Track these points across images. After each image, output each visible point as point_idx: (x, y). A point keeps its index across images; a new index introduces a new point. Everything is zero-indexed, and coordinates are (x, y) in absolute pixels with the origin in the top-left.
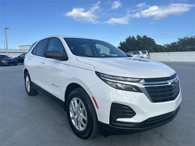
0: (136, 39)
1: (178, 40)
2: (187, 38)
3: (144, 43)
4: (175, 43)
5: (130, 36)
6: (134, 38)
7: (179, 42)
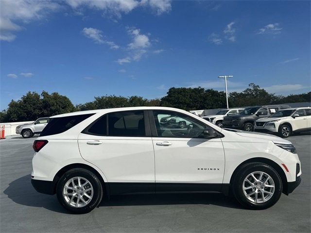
0: (42, 98)
1: (95, 100)
2: (106, 97)
3: (57, 104)
4: (91, 103)
5: (30, 92)
6: (37, 96)
7: (95, 102)
